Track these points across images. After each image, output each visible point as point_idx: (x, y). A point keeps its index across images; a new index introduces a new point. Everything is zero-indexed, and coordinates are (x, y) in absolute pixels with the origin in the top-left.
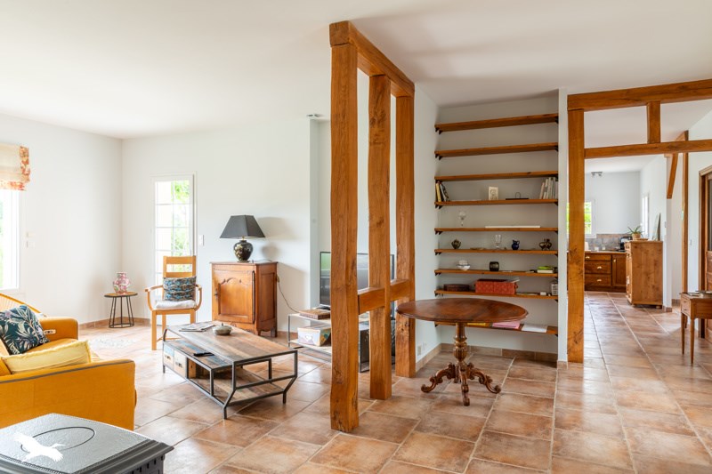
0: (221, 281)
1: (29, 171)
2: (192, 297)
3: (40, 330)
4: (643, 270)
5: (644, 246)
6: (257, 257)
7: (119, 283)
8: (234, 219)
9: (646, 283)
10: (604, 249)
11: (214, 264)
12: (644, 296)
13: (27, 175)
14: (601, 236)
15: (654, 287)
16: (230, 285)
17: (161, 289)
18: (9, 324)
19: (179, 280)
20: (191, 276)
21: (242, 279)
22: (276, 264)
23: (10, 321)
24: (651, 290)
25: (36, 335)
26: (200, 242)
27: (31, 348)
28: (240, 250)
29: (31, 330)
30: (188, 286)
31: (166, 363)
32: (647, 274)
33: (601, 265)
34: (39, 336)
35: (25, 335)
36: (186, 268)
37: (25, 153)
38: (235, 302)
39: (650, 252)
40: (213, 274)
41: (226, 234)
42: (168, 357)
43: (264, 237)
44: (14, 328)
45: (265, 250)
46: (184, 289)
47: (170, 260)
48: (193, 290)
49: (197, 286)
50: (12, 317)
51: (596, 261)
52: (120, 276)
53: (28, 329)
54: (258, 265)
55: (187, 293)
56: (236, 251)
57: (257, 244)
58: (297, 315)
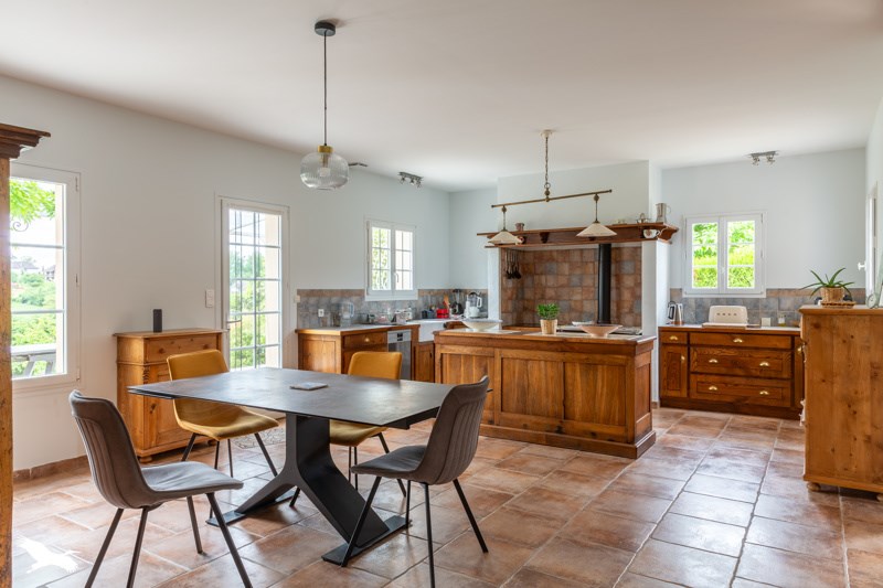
4: (836, 389)
5: (838, 322)
9: (846, 426)
10: (781, 321)
12: (839, 466)
14: (776, 294)
15: (869, 439)
24: (860, 446)
32: (850, 403)
33: (766, 359)
39: (858, 341)
51: (757, 349)
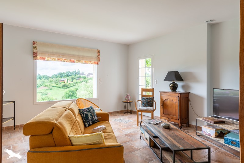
0: (164, 100)
1: (100, 58)
2: (152, 106)
3: (96, 117)
6: (180, 90)
7: (127, 97)
8: (169, 73)
11: (161, 92)
13: (99, 59)
16: (168, 102)
17: (140, 101)
18: (85, 114)
19: (147, 98)
20: (152, 97)
21: (173, 100)
22: (189, 93)
23: (86, 113)
25: (94, 119)
26: (155, 83)
27: (92, 124)
28: (172, 86)
29: (93, 117)
30: (151, 101)
31: (141, 136)
34: (95, 119)
35: (90, 119)
36: (150, 93)
37: (99, 52)
38: (170, 109)
40: (161, 96)
41: (166, 80)
42: (142, 133)
43: (183, 81)
44: (87, 115)
45: (183, 87)
46: (149, 102)
47: (144, 90)
48: (153, 103)
49: (154, 101)
50: (87, 111)
52: (127, 95)
53: (92, 116)
54: (180, 94)
55: (150, 104)
56: (171, 87)
57: (180, 84)
58: (201, 119)
